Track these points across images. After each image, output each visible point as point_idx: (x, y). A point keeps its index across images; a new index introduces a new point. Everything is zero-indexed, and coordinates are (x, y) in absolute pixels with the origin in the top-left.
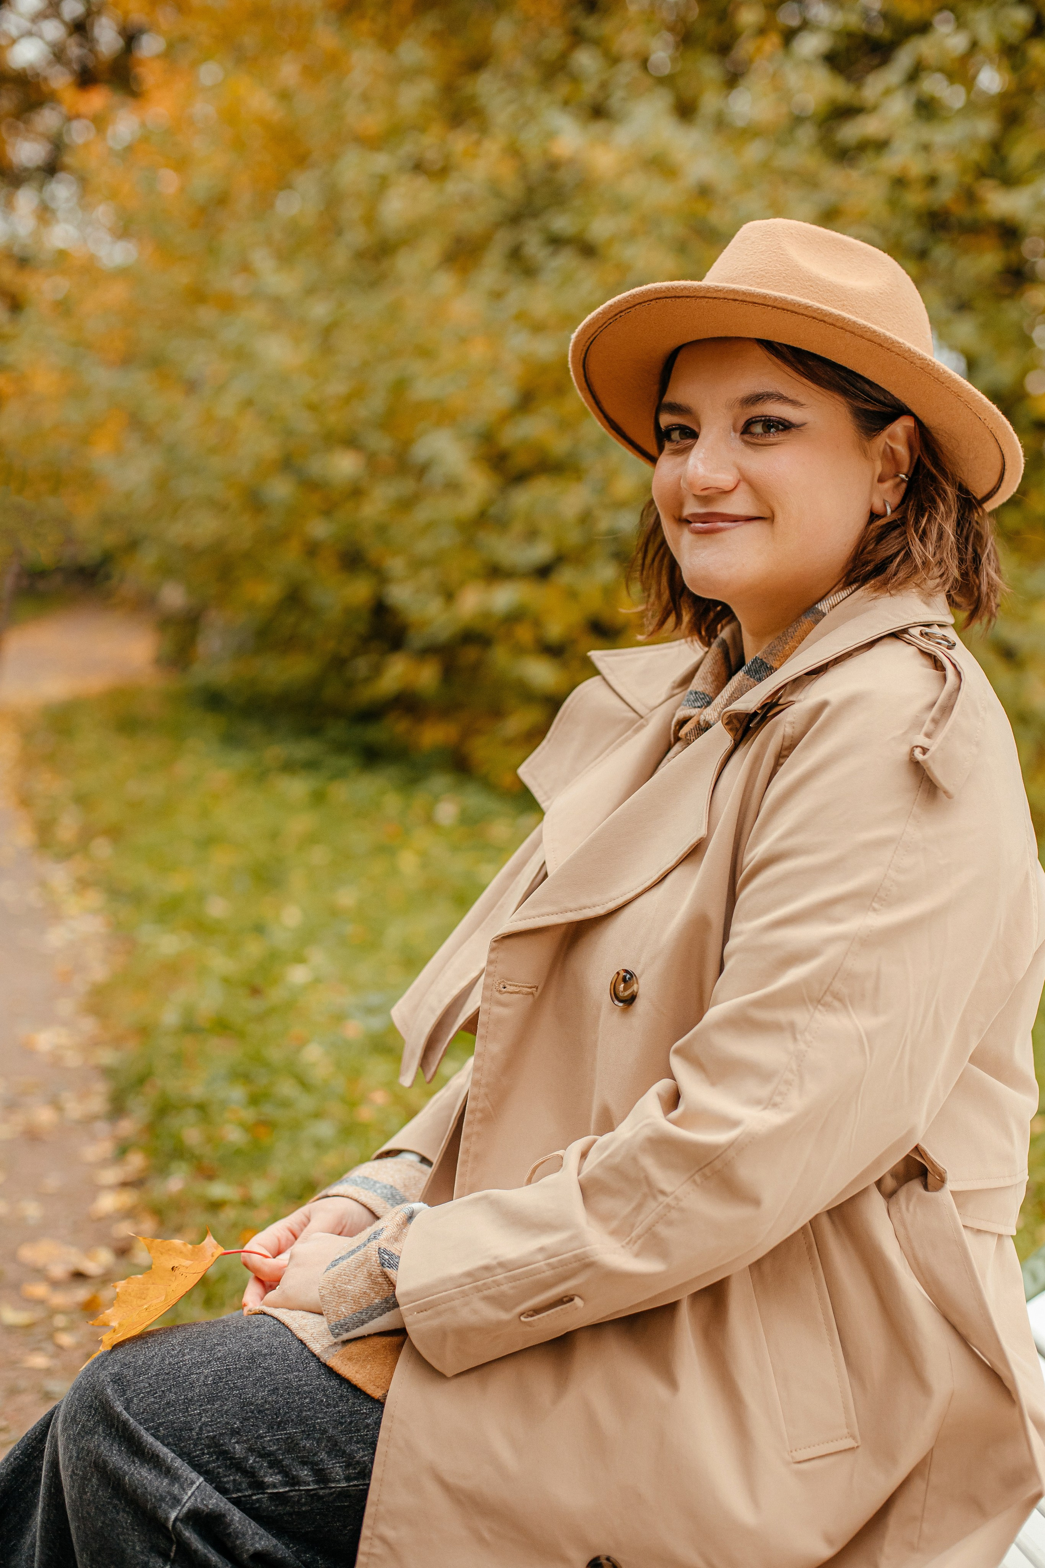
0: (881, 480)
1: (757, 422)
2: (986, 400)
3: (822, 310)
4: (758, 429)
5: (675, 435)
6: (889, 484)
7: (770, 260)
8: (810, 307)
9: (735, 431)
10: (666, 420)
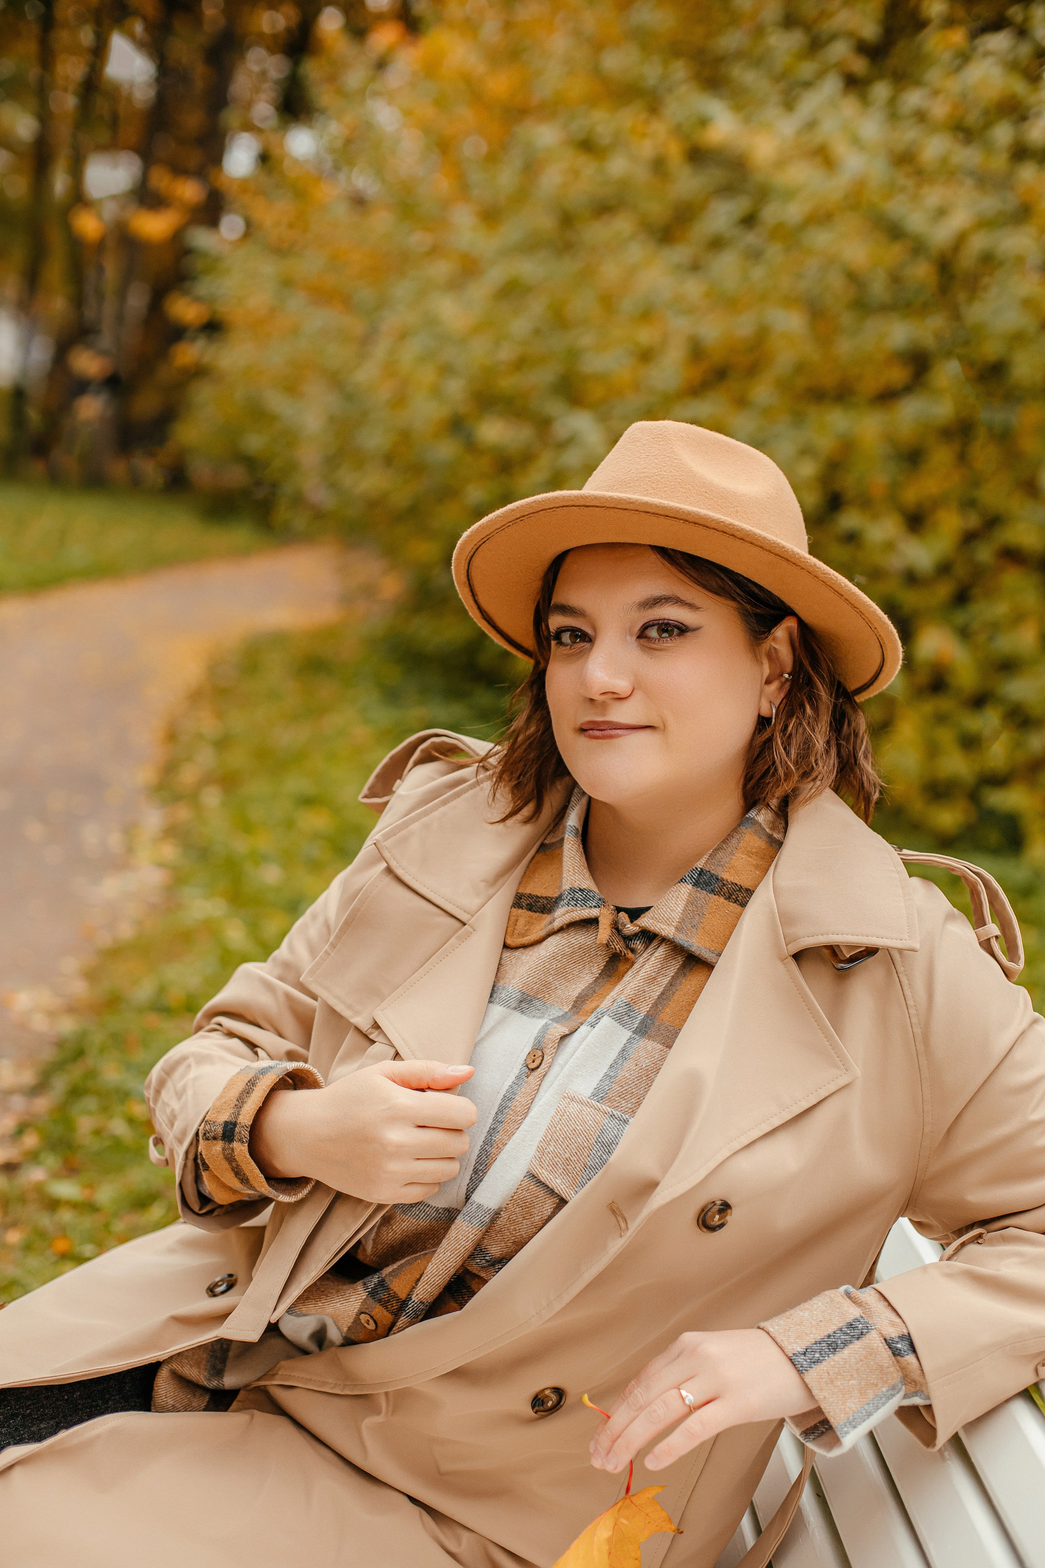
0: (768, 682)
1: (653, 625)
2: (879, 612)
3: (733, 525)
4: (653, 633)
5: (566, 638)
6: (774, 686)
7: (664, 465)
8: (722, 522)
9: (631, 635)
10: (556, 621)
